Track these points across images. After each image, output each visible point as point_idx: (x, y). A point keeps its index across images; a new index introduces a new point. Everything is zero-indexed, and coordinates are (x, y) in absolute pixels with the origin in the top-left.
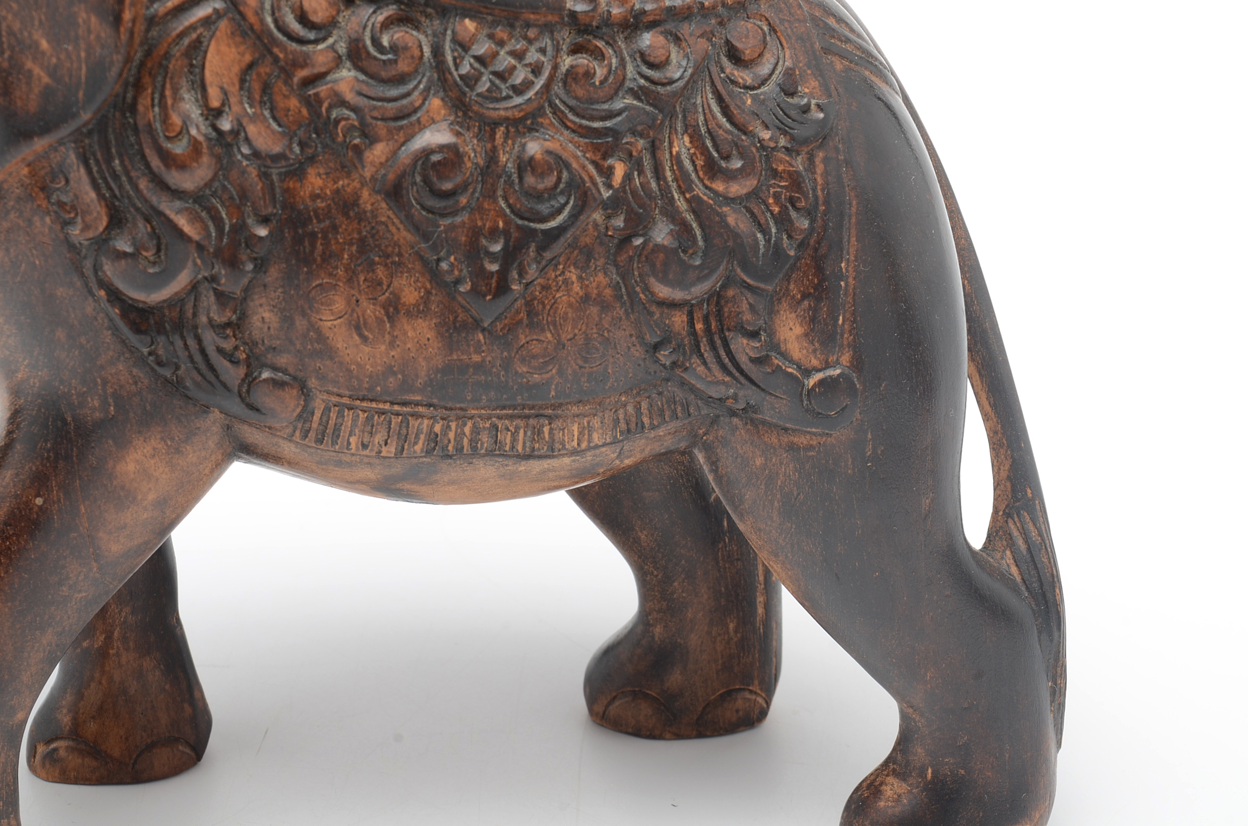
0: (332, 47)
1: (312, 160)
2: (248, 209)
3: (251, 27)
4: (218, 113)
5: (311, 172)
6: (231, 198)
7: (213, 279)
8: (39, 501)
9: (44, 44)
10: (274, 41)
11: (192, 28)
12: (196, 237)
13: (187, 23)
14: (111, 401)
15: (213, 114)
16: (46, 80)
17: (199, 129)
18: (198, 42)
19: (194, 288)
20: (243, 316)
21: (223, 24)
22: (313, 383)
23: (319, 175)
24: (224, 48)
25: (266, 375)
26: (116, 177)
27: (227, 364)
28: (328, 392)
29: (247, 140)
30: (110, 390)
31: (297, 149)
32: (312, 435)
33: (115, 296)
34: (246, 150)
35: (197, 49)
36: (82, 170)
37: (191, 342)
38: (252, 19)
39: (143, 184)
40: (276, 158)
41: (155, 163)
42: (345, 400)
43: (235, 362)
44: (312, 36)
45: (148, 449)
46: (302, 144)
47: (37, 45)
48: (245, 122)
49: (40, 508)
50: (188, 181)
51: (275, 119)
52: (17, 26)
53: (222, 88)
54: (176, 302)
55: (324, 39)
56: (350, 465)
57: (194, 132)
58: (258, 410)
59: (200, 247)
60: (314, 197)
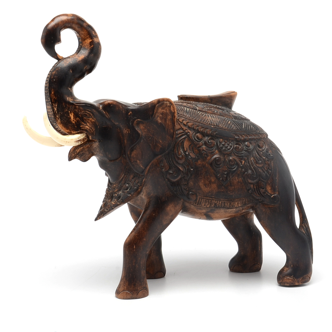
0: (202, 142)
1: (199, 159)
2: (190, 166)
3: (191, 139)
4: (186, 152)
5: (199, 161)
6: (187, 165)
7: (184, 177)
8: (154, 214)
9: (161, 141)
10: (194, 141)
11: (182, 139)
12: (182, 170)
13: (181, 138)
14: (166, 198)
15: (185, 152)
16: (161, 147)
17: (183, 154)
18: (183, 141)
19: (181, 179)
20: (188, 183)
21: (186, 139)
22: (198, 194)
23: (200, 161)
24: (187, 142)
25: (191, 193)
26: (170, 161)
27: (185, 191)
28: (200, 196)
29: (190, 156)
30: (166, 196)
31: (197, 157)
32: (197, 203)
33: (169, 180)
34: (190, 157)
35: (183, 142)
36: (165, 160)
37: (180, 188)
38: (191, 138)
39: (175, 162)
40: (194, 158)
41: (177, 159)
42: (203, 197)
43: (187, 191)
44: (199, 141)
45: (171, 206)
46: (197, 156)
47: (160, 141)
48: (190, 153)
49: (154, 216)
50: (181, 162)
51: (194, 153)
52: (156, 139)
53: (186, 148)
54: (178, 181)
55: (201, 141)
56: (202, 209)
57: (182, 154)
58: (189, 199)
59: (183, 172)
60: (199, 165)
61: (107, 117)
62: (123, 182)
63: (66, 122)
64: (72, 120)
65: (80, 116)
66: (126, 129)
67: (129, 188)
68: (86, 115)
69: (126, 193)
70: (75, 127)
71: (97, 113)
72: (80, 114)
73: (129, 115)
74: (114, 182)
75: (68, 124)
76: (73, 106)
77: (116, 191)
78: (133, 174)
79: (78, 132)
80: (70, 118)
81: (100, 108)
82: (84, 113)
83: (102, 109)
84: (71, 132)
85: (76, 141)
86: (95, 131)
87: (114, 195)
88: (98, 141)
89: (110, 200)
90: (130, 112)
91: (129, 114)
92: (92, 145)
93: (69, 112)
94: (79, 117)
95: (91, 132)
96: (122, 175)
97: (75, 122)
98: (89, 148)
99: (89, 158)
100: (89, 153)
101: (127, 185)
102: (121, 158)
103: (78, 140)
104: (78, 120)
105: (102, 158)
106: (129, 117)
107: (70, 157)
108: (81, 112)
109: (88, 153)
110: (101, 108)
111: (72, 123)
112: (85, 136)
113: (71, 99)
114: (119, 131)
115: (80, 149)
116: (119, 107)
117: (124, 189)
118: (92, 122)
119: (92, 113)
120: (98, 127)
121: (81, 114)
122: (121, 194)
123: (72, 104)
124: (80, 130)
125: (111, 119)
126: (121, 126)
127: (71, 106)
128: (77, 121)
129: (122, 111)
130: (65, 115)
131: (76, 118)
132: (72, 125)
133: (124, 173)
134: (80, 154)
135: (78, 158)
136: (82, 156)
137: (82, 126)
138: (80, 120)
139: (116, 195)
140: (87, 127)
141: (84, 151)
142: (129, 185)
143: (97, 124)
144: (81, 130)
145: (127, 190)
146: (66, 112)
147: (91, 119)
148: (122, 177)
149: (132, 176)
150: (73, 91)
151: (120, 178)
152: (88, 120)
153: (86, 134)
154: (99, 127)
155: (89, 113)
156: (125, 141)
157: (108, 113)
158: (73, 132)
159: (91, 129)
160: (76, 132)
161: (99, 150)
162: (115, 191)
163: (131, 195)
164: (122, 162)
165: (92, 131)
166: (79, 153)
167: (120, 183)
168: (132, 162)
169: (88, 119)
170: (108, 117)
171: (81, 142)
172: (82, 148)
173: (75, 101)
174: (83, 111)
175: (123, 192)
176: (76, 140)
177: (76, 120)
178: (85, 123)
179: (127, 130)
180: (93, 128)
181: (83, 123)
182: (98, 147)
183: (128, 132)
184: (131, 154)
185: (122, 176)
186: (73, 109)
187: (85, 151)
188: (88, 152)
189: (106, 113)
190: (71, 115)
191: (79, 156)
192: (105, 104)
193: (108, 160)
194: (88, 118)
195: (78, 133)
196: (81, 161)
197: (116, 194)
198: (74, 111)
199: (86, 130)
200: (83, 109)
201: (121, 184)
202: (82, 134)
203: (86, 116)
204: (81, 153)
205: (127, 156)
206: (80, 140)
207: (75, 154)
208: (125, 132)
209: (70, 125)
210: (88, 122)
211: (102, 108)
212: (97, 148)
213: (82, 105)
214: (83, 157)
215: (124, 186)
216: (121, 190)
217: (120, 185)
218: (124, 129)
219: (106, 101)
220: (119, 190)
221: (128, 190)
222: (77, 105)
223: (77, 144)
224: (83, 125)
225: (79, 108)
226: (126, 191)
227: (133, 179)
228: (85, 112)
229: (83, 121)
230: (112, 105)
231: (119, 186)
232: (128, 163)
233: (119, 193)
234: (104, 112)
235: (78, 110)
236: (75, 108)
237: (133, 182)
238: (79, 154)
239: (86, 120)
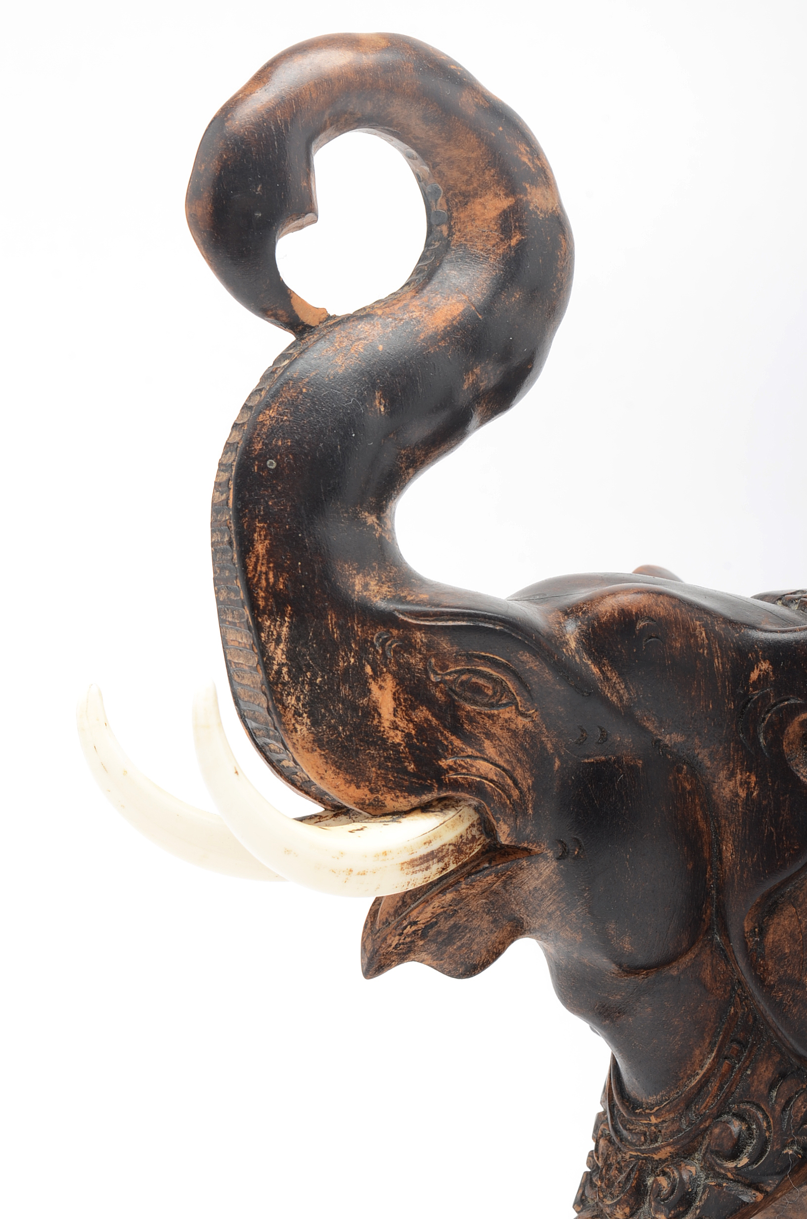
61: (614, 699)
62: (708, 1104)
63: (349, 738)
64: (386, 724)
65: (438, 695)
66: (731, 775)
67: (749, 1149)
68: (477, 689)
69: (725, 1177)
70: (405, 771)
71: (548, 675)
72: (436, 685)
73: (755, 685)
74: (652, 1099)
75: (357, 750)
76: (395, 632)
77: (664, 1153)
78: (777, 1059)
79: (426, 798)
80: (373, 711)
81: (567, 643)
82: (464, 677)
83: (577, 652)
84: (377, 800)
85: (412, 863)
86: (534, 787)
87: (650, 1181)
88: (550, 854)
89: (627, 1210)
90: (758, 661)
91: (754, 676)
92: (511, 877)
93: (368, 670)
94: (430, 703)
95: (509, 797)
96: (705, 1057)
97: (408, 736)
98: (496, 893)
99: (495, 954)
100: (495, 921)
101: (736, 1127)
102: (696, 950)
103: (425, 850)
104: (427, 720)
105: (575, 955)
106: (756, 694)
107: (375, 952)
108: (444, 667)
109: (484, 925)
110: (573, 645)
111: (384, 741)
112: (472, 825)
113: (381, 582)
114: (689, 787)
115: (436, 903)
116: (690, 634)
117: (717, 1153)
118: (514, 733)
119: (516, 676)
120: (552, 764)
121: (443, 682)
122: (694, 1180)
123: (387, 619)
124: (439, 789)
125: (638, 713)
126: (703, 755)
127: (380, 630)
128: (417, 726)
129: (713, 662)
130: (339, 691)
131: (413, 708)
132: (388, 758)
133: (712, 1044)
134: (439, 933)
135: (424, 955)
136: (449, 940)
137: (450, 762)
138: (434, 722)
139: (664, 1182)
140: (483, 766)
141: (461, 913)
142: (749, 1129)
143: (544, 748)
144: (442, 785)
145: (734, 1155)
146: (346, 670)
147: (506, 713)
148: (701, 1073)
149: (766, 1072)
150: (392, 531)
151: (690, 1077)
152: (488, 723)
153: (477, 809)
154: (557, 763)
155: (495, 674)
156: (728, 850)
157: (621, 675)
158: (390, 802)
159: (509, 782)
160: (415, 801)
161: (558, 908)
162: (656, 1157)
163: (760, 1196)
164: (707, 975)
165: (515, 793)
166: (429, 926)
167: (688, 1107)
168: (771, 987)
169: (490, 717)
170: (620, 699)
171: (441, 865)
172: (454, 900)
173: (402, 600)
174: (456, 662)
175: (709, 1169)
176: (408, 858)
177: (411, 721)
178: (468, 738)
179: (739, 777)
180: (519, 773)
181: (457, 743)
182: (552, 888)
183: (743, 794)
184: (762, 932)
185: (702, 1067)
186: (395, 652)
187: (470, 914)
188: (487, 918)
189: (602, 672)
190: (381, 688)
191: (435, 941)
192: (597, 618)
193: (613, 968)
194: (487, 710)
195: (425, 808)
196: (443, 972)
197: (664, 1173)
198: (398, 663)
199: (477, 789)
200: (455, 648)
201: (692, 1116)
202: (451, 813)
203: (478, 698)
204: (445, 926)
205: (736, 945)
206: (440, 850)
207: (408, 936)
208: (726, 793)
209: (373, 758)
210: (489, 736)
211: (578, 641)
212: (545, 896)
213: (450, 623)
214: (459, 948)
215: (717, 1131)
216: (695, 1150)
217: (690, 1124)
218: (723, 775)
219: (603, 597)
220: (685, 1153)
221: (744, 1161)
222: (420, 628)
223: (419, 879)
224: (454, 754)
225: (429, 646)
226: (731, 1165)
227: (772, 1087)
228: (469, 671)
229: (457, 729)
230: (641, 624)
231: (680, 1130)
232: (740, 982)
233: (685, 1177)
234: (595, 670)
235: (425, 659)
236: (407, 646)
237: (778, 1108)
238: (431, 932)
239: (478, 718)
